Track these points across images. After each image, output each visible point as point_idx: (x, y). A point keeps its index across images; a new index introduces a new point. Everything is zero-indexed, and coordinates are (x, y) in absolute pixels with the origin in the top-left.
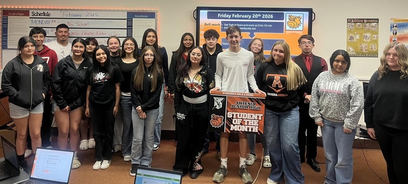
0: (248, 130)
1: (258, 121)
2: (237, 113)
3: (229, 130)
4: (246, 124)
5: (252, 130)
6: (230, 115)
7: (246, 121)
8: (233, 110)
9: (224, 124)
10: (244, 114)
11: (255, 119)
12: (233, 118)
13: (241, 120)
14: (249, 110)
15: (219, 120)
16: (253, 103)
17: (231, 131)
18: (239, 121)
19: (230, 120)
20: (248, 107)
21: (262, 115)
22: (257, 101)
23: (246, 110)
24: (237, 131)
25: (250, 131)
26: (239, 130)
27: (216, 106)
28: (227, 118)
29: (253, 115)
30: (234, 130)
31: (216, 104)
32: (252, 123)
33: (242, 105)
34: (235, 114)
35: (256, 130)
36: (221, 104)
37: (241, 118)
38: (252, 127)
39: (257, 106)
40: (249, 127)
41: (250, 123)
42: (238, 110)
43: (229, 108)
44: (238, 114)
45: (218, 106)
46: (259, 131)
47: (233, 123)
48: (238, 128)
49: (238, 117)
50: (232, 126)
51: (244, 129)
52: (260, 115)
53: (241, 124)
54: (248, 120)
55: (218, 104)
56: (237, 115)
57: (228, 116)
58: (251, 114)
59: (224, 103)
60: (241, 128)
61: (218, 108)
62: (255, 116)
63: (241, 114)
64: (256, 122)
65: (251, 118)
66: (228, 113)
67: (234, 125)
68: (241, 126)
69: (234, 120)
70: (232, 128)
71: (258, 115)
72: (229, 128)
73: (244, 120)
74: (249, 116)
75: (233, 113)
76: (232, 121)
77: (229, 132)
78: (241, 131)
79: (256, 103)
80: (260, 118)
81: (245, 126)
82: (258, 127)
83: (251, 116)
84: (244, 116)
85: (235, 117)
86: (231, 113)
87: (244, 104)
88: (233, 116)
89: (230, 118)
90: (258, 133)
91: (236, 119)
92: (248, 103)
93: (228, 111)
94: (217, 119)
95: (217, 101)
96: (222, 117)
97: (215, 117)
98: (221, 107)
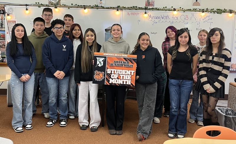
0: (123, 83)
1: (131, 76)
2: (114, 70)
3: (109, 83)
4: (122, 78)
5: (126, 83)
6: (109, 71)
7: (122, 76)
8: (112, 66)
9: (104, 78)
10: (120, 70)
11: (128, 75)
12: (111, 73)
13: (118, 75)
14: (123, 68)
15: (101, 75)
16: (127, 62)
17: (110, 84)
18: (116, 76)
19: (109, 75)
20: (124, 65)
21: (134, 71)
22: (130, 60)
23: (122, 68)
24: (115, 84)
25: (125, 83)
26: (116, 83)
27: (98, 64)
28: (107, 74)
29: (127, 71)
30: (112, 83)
31: (98, 63)
32: (127, 77)
33: (119, 63)
34: (113, 70)
35: (129, 83)
36: (102, 62)
37: (117, 73)
38: (126, 80)
39: (130, 64)
40: (124, 80)
41: (125, 77)
42: (115, 67)
43: (109, 66)
44: (116, 70)
45: (100, 64)
46: (131, 84)
47: (112, 77)
48: (116, 81)
49: (116, 73)
50: (111, 79)
51: (120, 82)
52: (133, 72)
53: (118, 78)
54: (123, 75)
55: (100, 62)
56: (114, 71)
57: (108, 72)
58: (125, 71)
59: (104, 62)
60: (117, 81)
61: (100, 66)
62: (128, 72)
63: (118, 70)
64: (129, 77)
65: (125, 74)
66: (108, 70)
67: (112, 79)
68: (117, 80)
69: (112, 75)
70: (111, 81)
71: (131, 71)
72: (108, 81)
73: (120, 75)
74: (124, 72)
75: (112, 70)
76: (111, 76)
77: (109, 84)
78: (118, 84)
79: (130, 62)
80: (132, 74)
81: (121, 79)
82: (131, 81)
83: (125, 72)
84: (120, 72)
85: (113, 73)
86: (110, 70)
87: (120, 63)
88: (111, 72)
89: (109, 74)
90: (131, 85)
91: (114, 75)
92: (123, 62)
93: (107, 68)
94: (99, 75)
95: (99, 60)
96: (103, 73)
97: (98, 73)
98: (102, 65)
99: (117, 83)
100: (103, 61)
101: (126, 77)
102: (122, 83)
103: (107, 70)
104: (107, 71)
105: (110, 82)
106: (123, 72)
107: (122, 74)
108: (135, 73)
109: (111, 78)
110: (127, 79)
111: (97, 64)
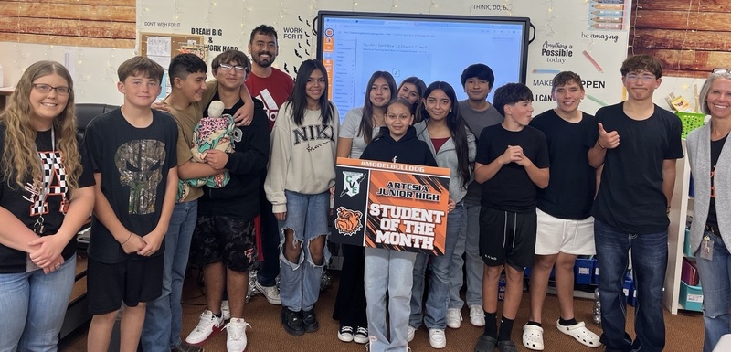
0: (413, 243)
1: (433, 225)
2: (389, 207)
3: (374, 241)
4: (408, 230)
5: (421, 244)
6: (374, 210)
8: (382, 198)
10: (404, 209)
11: (427, 222)
12: (381, 216)
13: (399, 221)
14: (414, 202)
15: (353, 219)
16: (422, 187)
18: (393, 225)
19: (376, 222)
20: (414, 195)
21: (443, 214)
22: (432, 182)
23: (409, 202)
24: (390, 245)
25: (417, 246)
26: (393, 243)
28: (371, 217)
29: (424, 211)
30: (383, 243)
31: (346, 185)
32: (422, 229)
33: (401, 189)
34: (385, 207)
35: (428, 244)
36: (357, 185)
37: (398, 216)
38: (421, 238)
39: (432, 193)
40: (414, 237)
41: (417, 228)
42: (391, 199)
43: (374, 194)
44: (393, 208)
45: (351, 190)
46: (435, 248)
47: (382, 226)
48: (392, 238)
49: (393, 214)
50: (379, 233)
51: (404, 240)
52: (439, 214)
54: (413, 223)
55: (351, 184)
56: (389, 210)
57: (372, 213)
58: (419, 210)
59: (363, 183)
60: (397, 239)
61: (351, 193)
62: (427, 215)
63: (399, 208)
64: (429, 228)
65: (419, 219)
66: (373, 206)
67: (383, 232)
68: (397, 234)
69: (383, 221)
70: (380, 237)
71: (435, 212)
72: (373, 237)
73: (405, 222)
75: (382, 206)
76: (380, 222)
78: (398, 246)
79: (431, 186)
80: (438, 221)
81: (406, 234)
82: (433, 239)
83: (418, 214)
84: (404, 213)
85: (385, 214)
86: (377, 206)
87: (406, 189)
88: (381, 212)
89: (375, 217)
90: (434, 252)
91: (387, 220)
92: (414, 187)
93: (371, 202)
94: (348, 219)
95: (349, 179)
96: (360, 213)
97: (345, 213)
98: (358, 192)
99: (396, 243)
100: (358, 181)
101: (419, 228)
102: (410, 245)
103: (369, 205)
104: (369, 210)
105: (378, 241)
106: (414, 213)
107: (410, 220)
108: (445, 219)
109: (380, 229)
110: (422, 233)
111: (345, 189)
